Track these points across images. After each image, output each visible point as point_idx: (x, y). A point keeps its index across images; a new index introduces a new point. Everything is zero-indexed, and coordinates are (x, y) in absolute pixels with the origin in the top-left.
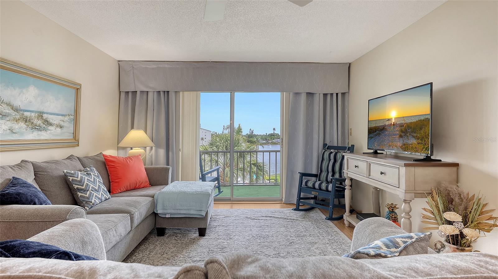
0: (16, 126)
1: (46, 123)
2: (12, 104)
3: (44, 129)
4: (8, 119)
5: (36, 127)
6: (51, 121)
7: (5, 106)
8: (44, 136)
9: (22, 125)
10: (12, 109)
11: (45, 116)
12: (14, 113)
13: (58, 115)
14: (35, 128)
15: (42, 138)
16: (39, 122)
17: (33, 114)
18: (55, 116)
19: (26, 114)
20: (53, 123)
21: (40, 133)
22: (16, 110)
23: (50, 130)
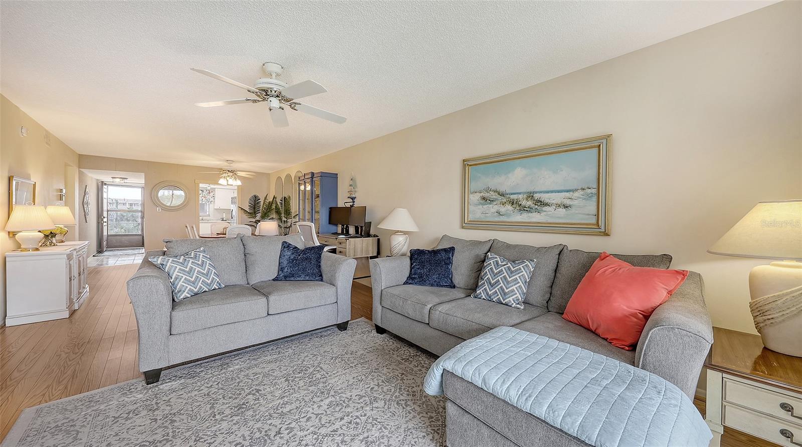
0: (503, 209)
1: (539, 204)
2: (498, 190)
3: (536, 210)
4: (495, 203)
5: (525, 209)
6: (547, 201)
7: (492, 193)
8: (535, 217)
9: (509, 207)
10: (499, 194)
11: (537, 196)
12: (500, 198)
13: (559, 192)
14: (523, 209)
15: (534, 220)
16: (529, 203)
17: (521, 196)
18: (554, 194)
19: (512, 197)
20: (550, 203)
21: (530, 214)
22: (502, 195)
23: (545, 211)
